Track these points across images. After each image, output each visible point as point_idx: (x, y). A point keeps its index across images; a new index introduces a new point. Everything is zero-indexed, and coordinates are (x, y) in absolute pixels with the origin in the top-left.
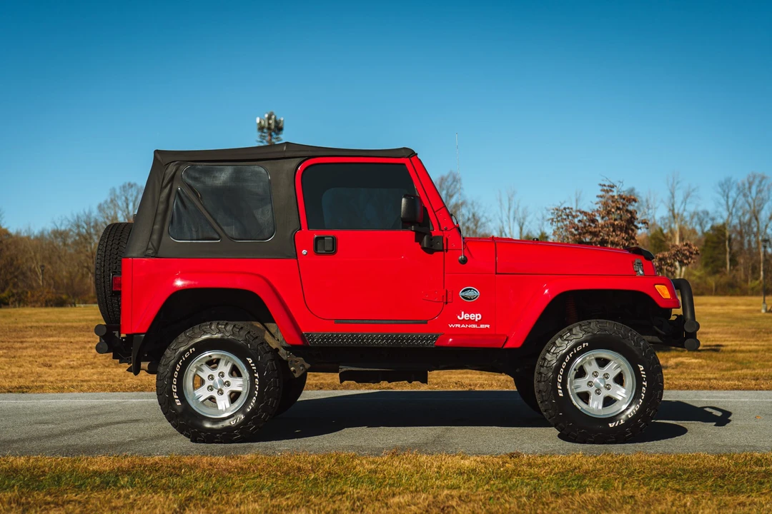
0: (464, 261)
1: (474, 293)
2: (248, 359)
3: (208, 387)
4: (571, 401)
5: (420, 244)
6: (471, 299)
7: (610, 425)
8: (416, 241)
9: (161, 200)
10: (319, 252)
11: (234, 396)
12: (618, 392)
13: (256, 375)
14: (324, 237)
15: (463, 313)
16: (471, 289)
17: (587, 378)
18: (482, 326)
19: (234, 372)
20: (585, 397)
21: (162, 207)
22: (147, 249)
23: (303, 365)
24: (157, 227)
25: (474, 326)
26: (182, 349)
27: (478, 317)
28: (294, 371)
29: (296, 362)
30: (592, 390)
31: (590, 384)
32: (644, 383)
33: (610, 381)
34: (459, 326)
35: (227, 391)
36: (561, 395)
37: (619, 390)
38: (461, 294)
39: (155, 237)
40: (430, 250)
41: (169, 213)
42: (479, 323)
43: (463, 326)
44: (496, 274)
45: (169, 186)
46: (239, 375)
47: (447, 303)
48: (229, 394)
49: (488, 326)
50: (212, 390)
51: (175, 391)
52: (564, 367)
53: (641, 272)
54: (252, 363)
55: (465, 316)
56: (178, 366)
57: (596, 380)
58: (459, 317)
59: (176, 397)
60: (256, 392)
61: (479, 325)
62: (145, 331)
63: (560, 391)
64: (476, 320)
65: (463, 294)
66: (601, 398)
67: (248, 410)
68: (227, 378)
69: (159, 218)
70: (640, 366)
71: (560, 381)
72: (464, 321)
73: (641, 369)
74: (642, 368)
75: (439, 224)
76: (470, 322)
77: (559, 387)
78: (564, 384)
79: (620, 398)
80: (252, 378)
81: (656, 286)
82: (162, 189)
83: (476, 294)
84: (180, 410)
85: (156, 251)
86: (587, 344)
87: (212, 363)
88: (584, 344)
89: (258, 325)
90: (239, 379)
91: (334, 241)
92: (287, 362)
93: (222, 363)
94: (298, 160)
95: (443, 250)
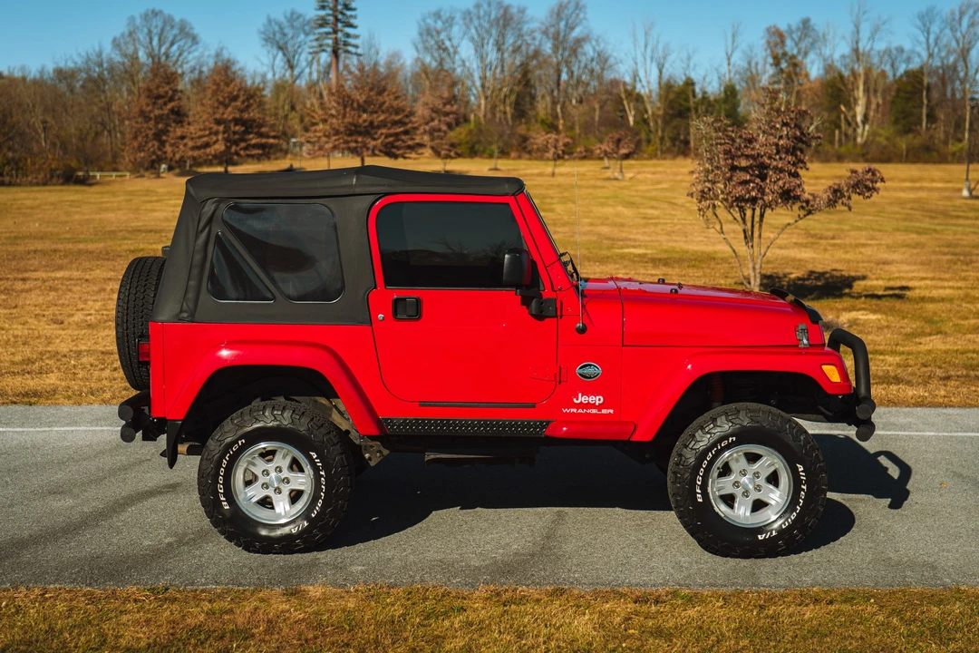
0: (583, 331)
1: (595, 370)
2: (312, 453)
3: (263, 485)
4: (713, 507)
5: (528, 308)
6: (590, 378)
7: (759, 536)
8: (522, 304)
9: (197, 248)
10: (399, 317)
11: (295, 496)
12: (772, 495)
13: (322, 473)
14: (405, 299)
15: (580, 395)
16: (591, 365)
17: (732, 477)
18: (604, 411)
19: (294, 466)
20: (729, 500)
21: (198, 257)
22: (181, 311)
23: (380, 451)
24: (192, 283)
25: (594, 411)
26: (229, 440)
27: (599, 400)
28: (370, 459)
29: (371, 447)
30: (738, 492)
31: (736, 484)
32: (803, 487)
33: (761, 481)
34: (575, 410)
35: (286, 489)
36: (700, 500)
37: (772, 491)
38: (578, 370)
39: (191, 295)
40: (540, 316)
41: (208, 265)
42: (600, 407)
43: (580, 411)
44: (623, 345)
45: (207, 229)
46: (301, 470)
47: (560, 382)
48: (288, 493)
49: (612, 411)
50: (267, 488)
51: (222, 491)
52: (704, 466)
53: (805, 341)
54: (316, 458)
55: (582, 399)
56: (224, 461)
57: (745, 480)
58: (575, 400)
59: (223, 499)
60: (322, 494)
61: (600, 410)
62: (182, 418)
63: (699, 496)
64: (597, 404)
65: (581, 371)
66: (750, 501)
67: (313, 516)
68: (286, 473)
69: (195, 271)
70: (798, 466)
71: (699, 483)
72: (581, 405)
73: (800, 470)
74: (801, 468)
75: (551, 282)
76: (589, 406)
77: (698, 491)
78: (704, 487)
79: (773, 502)
80: (317, 477)
81: (824, 367)
82: (198, 234)
83: (597, 371)
84: (228, 515)
85: (192, 315)
86: (734, 439)
87: (267, 455)
88: (730, 439)
89: (323, 401)
90: (300, 475)
91: (418, 303)
92: (360, 446)
93: (278, 457)
94: (372, 198)
95: (556, 316)
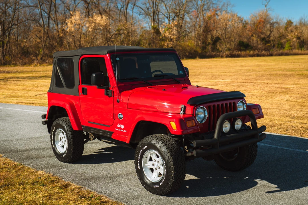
1: (122, 116)
3: (62, 142)
6: (121, 119)
7: (154, 186)
10: (83, 94)
14: (84, 88)
15: (119, 124)
16: (121, 114)
17: (152, 162)
23: (92, 136)
24: (52, 81)
28: (90, 138)
30: (154, 168)
31: (153, 165)
32: (165, 170)
33: (160, 166)
36: (139, 168)
38: (118, 116)
42: (123, 129)
43: (119, 130)
44: (128, 108)
47: (114, 119)
49: (126, 131)
51: (53, 142)
52: (140, 155)
53: (182, 112)
55: (119, 126)
56: (53, 133)
61: (123, 131)
66: (157, 172)
67: (66, 152)
74: (164, 163)
76: (121, 128)
77: (138, 164)
78: (141, 163)
81: (171, 123)
85: (52, 90)
86: (147, 146)
91: (86, 90)
93: (64, 133)
94: (80, 57)
95: (112, 96)
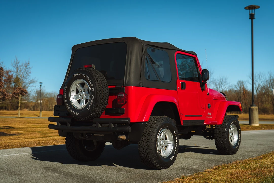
1: (210, 106)
3: (160, 145)
5: (201, 87)
9: (142, 60)
13: (176, 138)
16: (209, 104)
18: (211, 117)
21: (143, 64)
22: (140, 83)
24: (142, 73)
27: (211, 114)
32: (240, 134)
34: (208, 117)
35: (164, 146)
37: (233, 137)
40: (202, 90)
47: (205, 109)
51: (157, 147)
52: (229, 130)
54: (175, 133)
56: (158, 136)
57: (230, 134)
58: (208, 114)
60: (176, 145)
65: (208, 106)
67: (175, 153)
68: (164, 140)
69: (142, 69)
73: (239, 130)
76: (209, 116)
77: (229, 137)
80: (174, 140)
81: (240, 105)
85: (143, 84)
88: (232, 123)
93: (163, 134)
95: (205, 90)
